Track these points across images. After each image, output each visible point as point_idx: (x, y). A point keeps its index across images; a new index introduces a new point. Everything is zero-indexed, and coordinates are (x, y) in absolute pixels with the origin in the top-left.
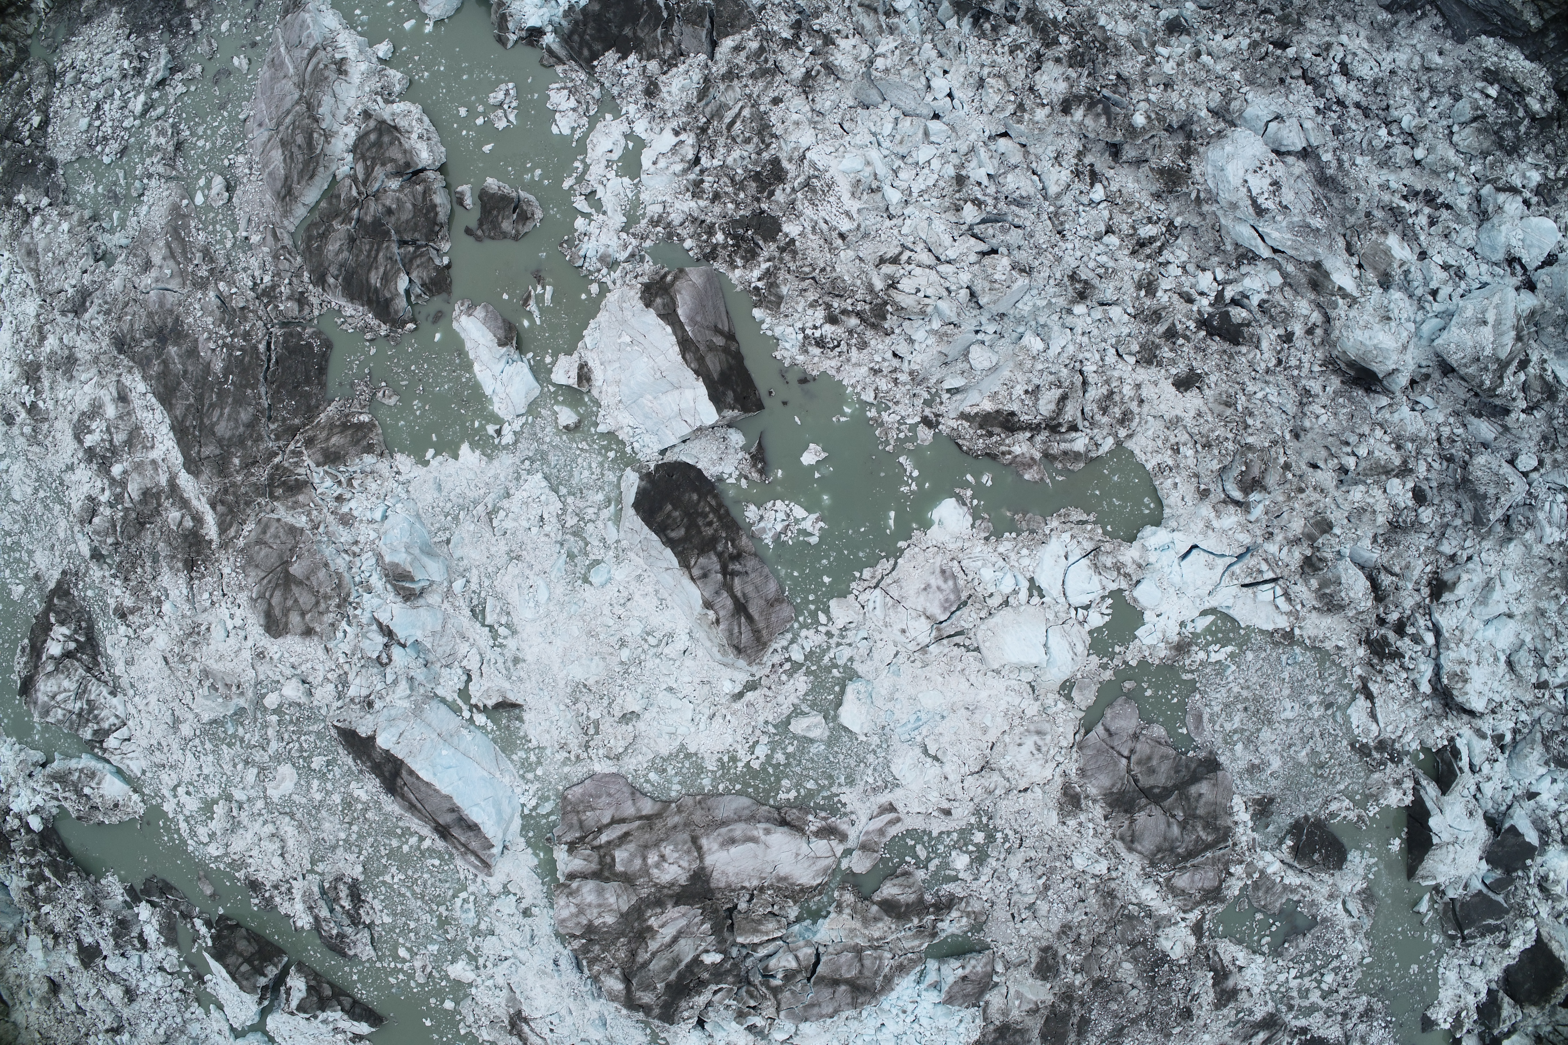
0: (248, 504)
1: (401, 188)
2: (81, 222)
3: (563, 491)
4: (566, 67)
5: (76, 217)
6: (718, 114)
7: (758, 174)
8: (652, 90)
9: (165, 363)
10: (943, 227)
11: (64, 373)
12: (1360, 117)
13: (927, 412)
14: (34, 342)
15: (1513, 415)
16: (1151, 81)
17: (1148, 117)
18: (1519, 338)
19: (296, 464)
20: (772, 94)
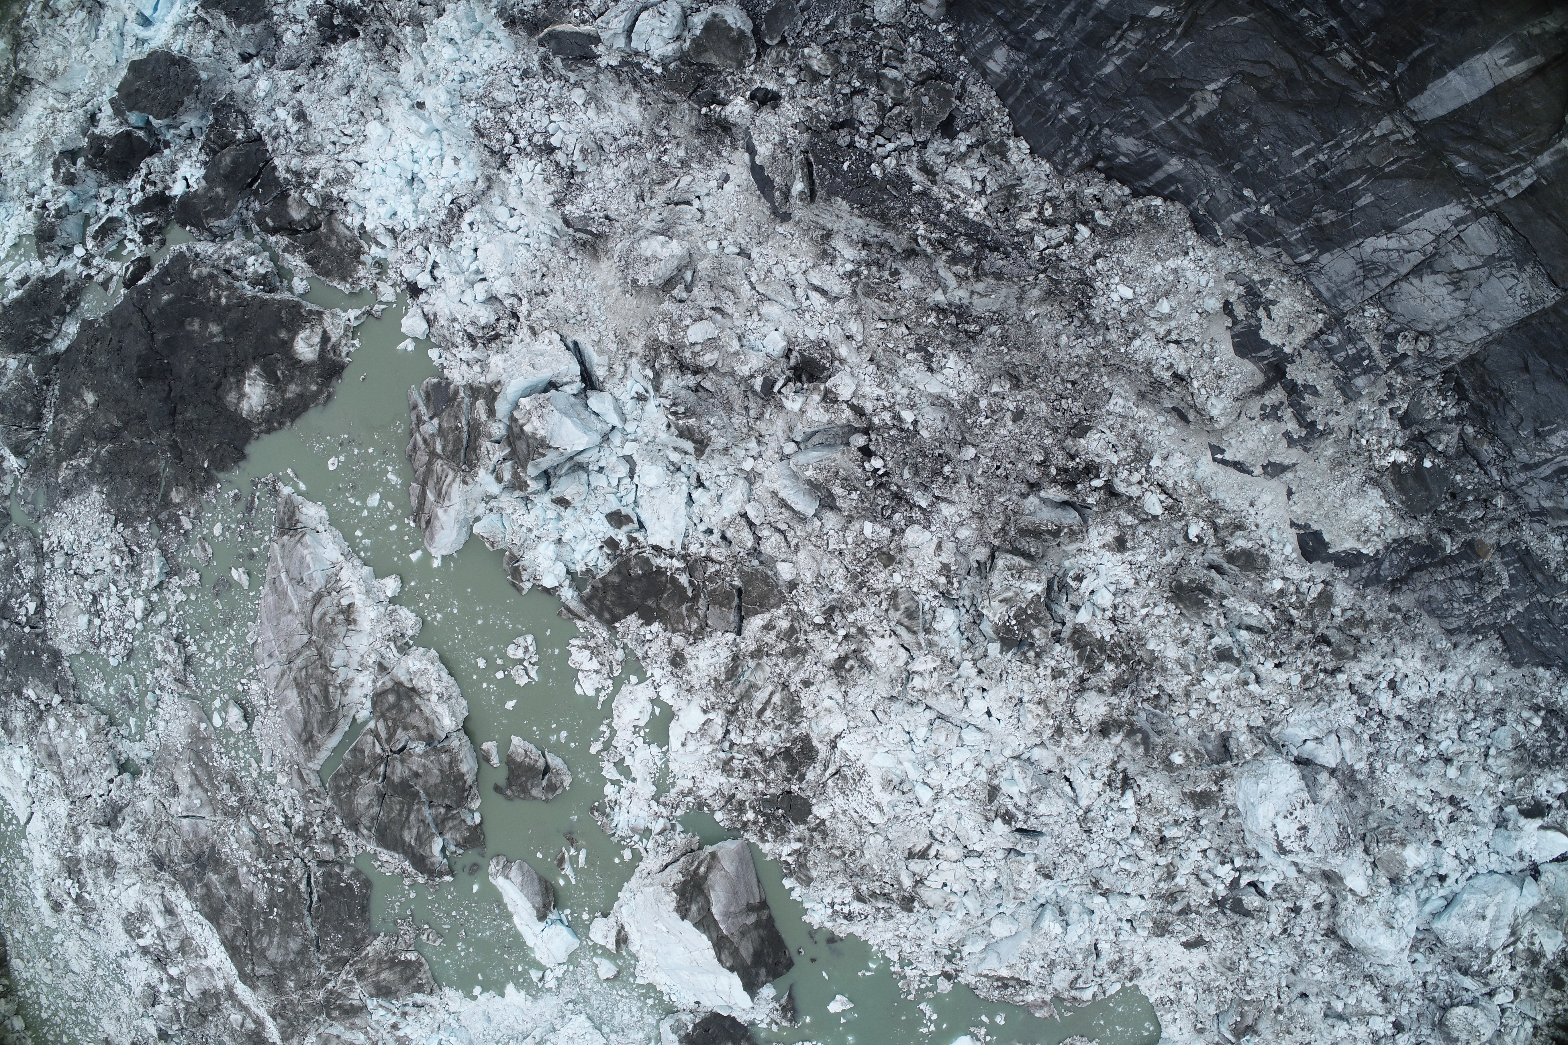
0: (307, 1020)
1: (426, 754)
2: (98, 729)
3: (606, 1029)
4: (587, 624)
5: (92, 721)
6: (746, 696)
7: (788, 749)
8: (677, 660)
9: (207, 886)
10: (972, 824)
11: (107, 876)
12: (1401, 728)
13: (949, 968)
14: (71, 841)
15: (1496, 975)
16: (1193, 697)
17: (1187, 756)
18: (1513, 933)
19: (350, 990)
20: (802, 675)
